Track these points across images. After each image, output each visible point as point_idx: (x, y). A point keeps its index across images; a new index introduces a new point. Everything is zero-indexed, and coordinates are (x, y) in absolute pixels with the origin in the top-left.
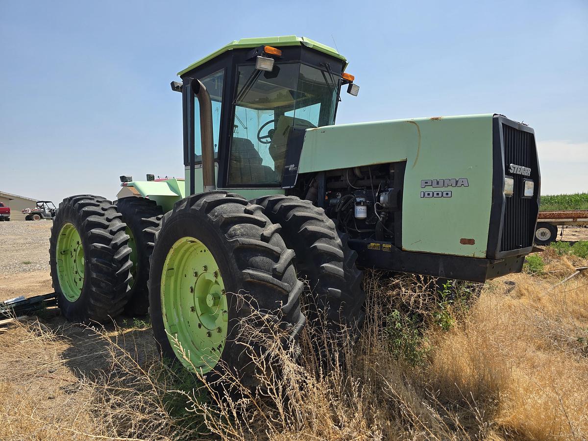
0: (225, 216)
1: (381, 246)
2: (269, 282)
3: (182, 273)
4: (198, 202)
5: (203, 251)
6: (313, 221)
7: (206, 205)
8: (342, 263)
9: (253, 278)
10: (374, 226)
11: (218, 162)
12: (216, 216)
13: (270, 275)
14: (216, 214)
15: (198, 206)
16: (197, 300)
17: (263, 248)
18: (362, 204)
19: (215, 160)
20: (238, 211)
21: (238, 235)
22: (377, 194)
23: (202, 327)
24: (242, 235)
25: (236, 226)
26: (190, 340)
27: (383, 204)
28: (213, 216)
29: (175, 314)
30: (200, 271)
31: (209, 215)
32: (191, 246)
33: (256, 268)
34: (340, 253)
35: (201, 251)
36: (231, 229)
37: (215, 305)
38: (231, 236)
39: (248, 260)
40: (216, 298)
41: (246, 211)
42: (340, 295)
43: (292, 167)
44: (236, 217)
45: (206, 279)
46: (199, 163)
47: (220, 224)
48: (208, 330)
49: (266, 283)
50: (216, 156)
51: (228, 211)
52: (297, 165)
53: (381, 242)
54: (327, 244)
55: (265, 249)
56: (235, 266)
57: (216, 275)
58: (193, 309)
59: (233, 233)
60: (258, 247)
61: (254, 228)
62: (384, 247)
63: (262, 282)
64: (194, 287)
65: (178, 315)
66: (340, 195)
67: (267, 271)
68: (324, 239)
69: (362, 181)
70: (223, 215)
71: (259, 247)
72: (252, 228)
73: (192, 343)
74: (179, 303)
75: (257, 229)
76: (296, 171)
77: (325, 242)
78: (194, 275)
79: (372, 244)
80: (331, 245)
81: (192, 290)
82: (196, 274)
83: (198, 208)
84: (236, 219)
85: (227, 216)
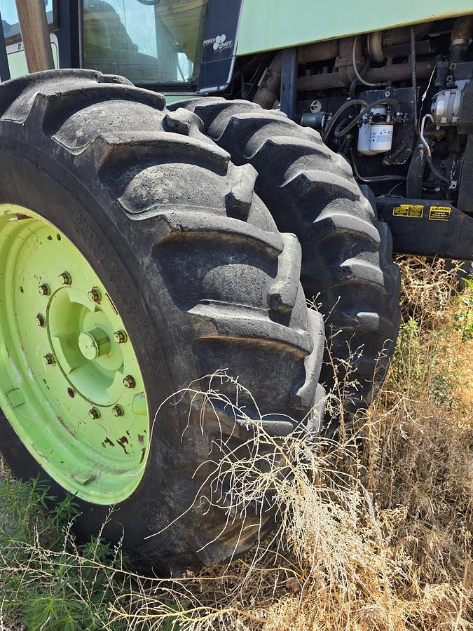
0: (112, 139)
1: (427, 210)
2: (265, 337)
3: (13, 285)
4: (19, 102)
5: (54, 238)
6: (311, 158)
7: (44, 107)
8: (377, 253)
9: (227, 333)
10: (403, 170)
11: (55, 33)
12: (81, 142)
13: (264, 313)
14: (79, 133)
15: (19, 112)
16: (57, 343)
17: (239, 240)
18: (388, 120)
19: (49, 29)
20: (145, 125)
21: (161, 201)
22: (425, 95)
23: (77, 395)
24: (173, 200)
25: (150, 172)
26: (55, 415)
27: (441, 116)
28: (72, 139)
29: (14, 367)
30: (56, 283)
31: (57, 138)
32: (21, 227)
33: (227, 299)
34: (373, 232)
35: (50, 238)
36: (136, 182)
37: (99, 354)
38: (141, 205)
39: (202, 279)
40: (102, 341)
41: (169, 125)
42: (376, 324)
43: (219, 42)
44: (144, 143)
45: (72, 301)
46: (15, 39)
47: (98, 165)
48: (92, 403)
49: (259, 340)
50: (50, 20)
51: (116, 123)
52: (231, 36)
53: (426, 201)
54: (349, 212)
55: (244, 240)
56: (164, 294)
57: (96, 295)
58: (51, 359)
59: (144, 193)
60: (225, 237)
61: (202, 176)
62: (433, 213)
63: (249, 340)
64: (44, 315)
65: (19, 368)
66: (319, 106)
67: (254, 305)
68: (341, 201)
69: (382, 69)
70: (104, 135)
71: (229, 237)
72: (195, 178)
73: (58, 422)
74: (18, 345)
75: (211, 181)
76: (229, 51)
77: (344, 209)
78: (42, 291)
79: (405, 207)
80: (355, 214)
81: (42, 322)
82: (46, 289)
83: (21, 120)
84: (146, 149)
85: (117, 141)
